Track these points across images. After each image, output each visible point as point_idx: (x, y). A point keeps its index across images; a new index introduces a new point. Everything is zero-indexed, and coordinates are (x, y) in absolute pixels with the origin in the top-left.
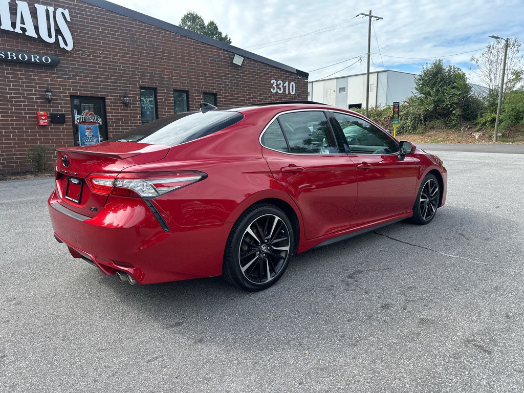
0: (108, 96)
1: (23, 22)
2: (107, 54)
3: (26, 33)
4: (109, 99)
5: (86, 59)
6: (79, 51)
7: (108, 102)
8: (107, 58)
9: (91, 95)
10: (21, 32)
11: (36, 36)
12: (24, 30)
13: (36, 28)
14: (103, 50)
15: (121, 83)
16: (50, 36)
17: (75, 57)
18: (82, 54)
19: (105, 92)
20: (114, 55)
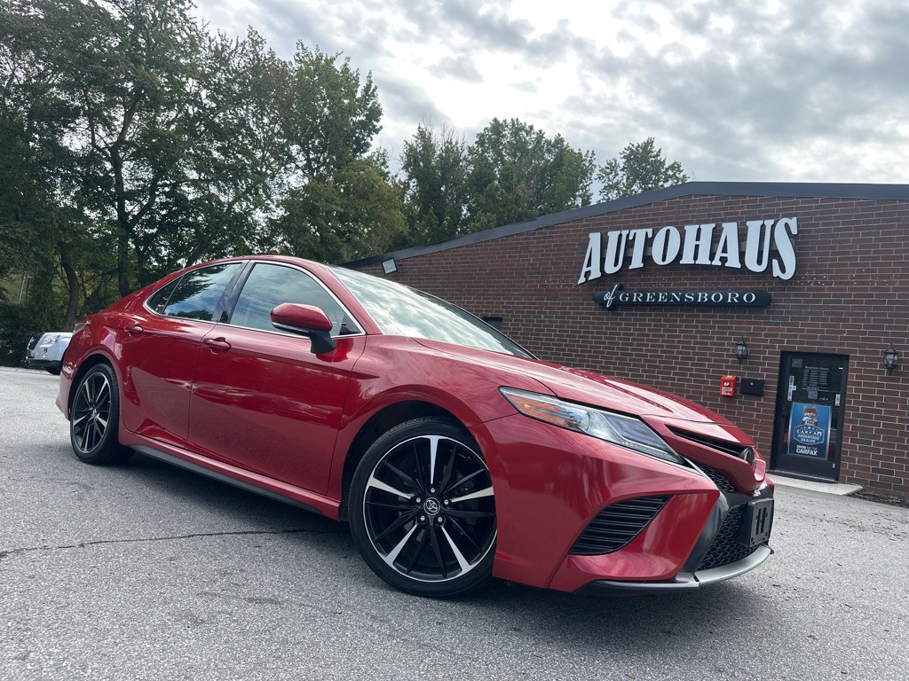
0: (855, 351)
1: (725, 250)
2: (867, 277)
3: (727, 265)
4: (856, 358)
5: (823, 289)
6: (812, 278)
7: (853, 363)
8: (867, 283)
9: (820, 351)
10: (720, 264)
11: (739, 266)
12: (724, 260)
13: (742, 255)
14: (859, 271)
15: (888, 328)
16: (759, 262)
17: (803, 289)
18: (816, 283)
19: (849, 345)
20: (881, 277)
